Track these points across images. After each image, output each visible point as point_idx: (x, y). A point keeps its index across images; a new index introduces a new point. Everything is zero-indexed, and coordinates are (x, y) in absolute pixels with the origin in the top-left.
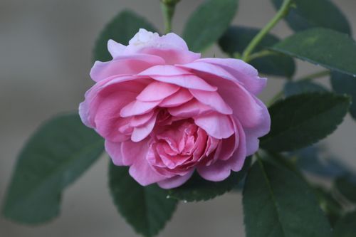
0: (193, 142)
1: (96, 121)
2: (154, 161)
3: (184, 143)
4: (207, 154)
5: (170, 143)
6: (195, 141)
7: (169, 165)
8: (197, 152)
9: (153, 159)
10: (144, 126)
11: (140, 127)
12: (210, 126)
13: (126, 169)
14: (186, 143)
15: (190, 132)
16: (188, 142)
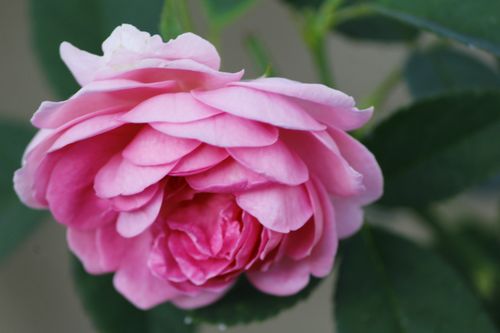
0: (238, 232)
1: (48, 197)
2: (163, 270)
3: (220, 236)
4: (262, 256)
5: (194, 239)
6: (241, 230)
7: (194, 276)
8: (244, 252)
9: (160, 266)
10: (143, 209)
11: (135, 211)
12: (266, 210)
13: (108, 277)
14: (226, 235)
15: (231, 215)
16: (228, 234)
